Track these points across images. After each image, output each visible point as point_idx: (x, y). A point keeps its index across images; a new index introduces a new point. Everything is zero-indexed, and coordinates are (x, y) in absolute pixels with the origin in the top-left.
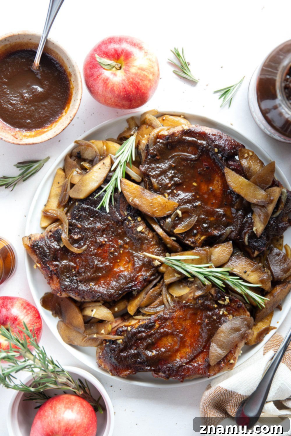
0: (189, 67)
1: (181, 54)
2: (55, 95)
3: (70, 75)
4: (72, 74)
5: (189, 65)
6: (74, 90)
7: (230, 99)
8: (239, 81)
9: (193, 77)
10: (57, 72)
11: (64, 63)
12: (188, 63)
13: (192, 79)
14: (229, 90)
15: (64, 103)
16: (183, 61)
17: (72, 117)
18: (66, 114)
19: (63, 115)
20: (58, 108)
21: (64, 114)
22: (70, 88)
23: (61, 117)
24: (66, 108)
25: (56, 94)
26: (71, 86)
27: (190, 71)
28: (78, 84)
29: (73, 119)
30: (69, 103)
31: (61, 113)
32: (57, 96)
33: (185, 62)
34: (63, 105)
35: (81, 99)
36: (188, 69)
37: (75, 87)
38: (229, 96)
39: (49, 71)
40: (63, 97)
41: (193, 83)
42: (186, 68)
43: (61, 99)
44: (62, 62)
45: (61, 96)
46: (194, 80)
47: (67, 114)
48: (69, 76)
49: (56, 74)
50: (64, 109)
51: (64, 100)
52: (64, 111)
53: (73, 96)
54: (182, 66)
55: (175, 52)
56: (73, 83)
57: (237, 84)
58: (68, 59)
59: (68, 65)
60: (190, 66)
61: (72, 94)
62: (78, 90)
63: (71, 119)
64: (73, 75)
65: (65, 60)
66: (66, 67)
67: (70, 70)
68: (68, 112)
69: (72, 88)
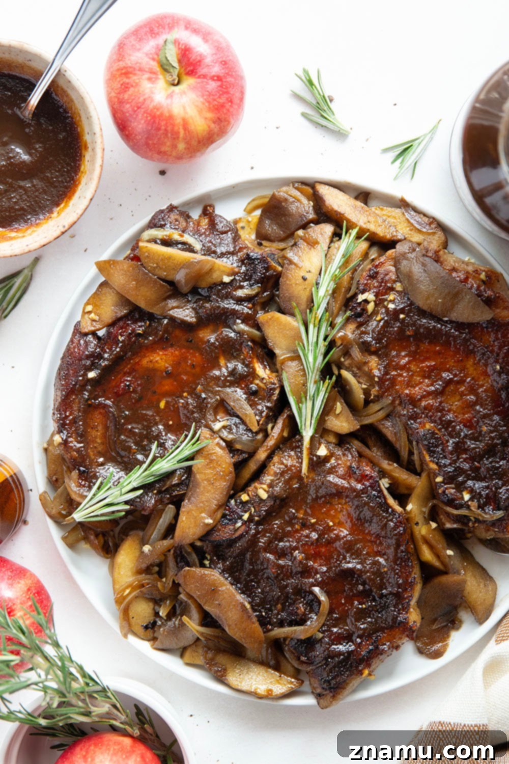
0: (331, 105)
1: (315, 81)
2: (48, 175)
3: (86, 148)
4: (89, 145)
5: (331, 101)
6: (85, 177)
7: (413, 164)
8: (429, 129)
9: (339, 125)
10: (64, 134)
11: (80, 121)
12: (329, 97)
13: (336, 129)
14: (411, 146)
15: (61, 195)
16: (320, 94)
17: (67, 227)
18: (57, 217)
19: (53, 216)
20: (48, 200)
21: (55, 215)
22: (79, 170)
23: (48, 219)
24: (62, 206)
25: (52, 174)
26: (82, 168)
27: (333, 114)
28: (94, 170)
29: (66, 231)
30: (70, 198)
31: (51, 212)
32: (52, 178)
33: (324, 97)
34: (58, 197)
35: (91, 199)
36: (330, 109)
37: (88, 172)
38: (411, 158)
39: (51, 128)
40: (62, 181)
41: (340, 134)
42: (326, 108)
43: (56, 184)
44: (78, 118)
45: (60, 179)
46: (341, 131)
47: (60, 217)
48: (83, 147)
49: (61, 137)
50: (58, 205)
51: (61, 189)
52: (56, 210)
53: (80, 187)
54: (318, 103)
55: (304, 78)
56: (86, 163)
57: (425, 135)
58: (89, 118)
59: (86, 129)
60: (333, 103)
61: (80, 183)
62: (91, 179)
63: (63, 230)
64: (90, 149)
65: (84, 118)
66: (83, 130)
67: (87, 138)
68: (63, 214)
69: (82, 172)
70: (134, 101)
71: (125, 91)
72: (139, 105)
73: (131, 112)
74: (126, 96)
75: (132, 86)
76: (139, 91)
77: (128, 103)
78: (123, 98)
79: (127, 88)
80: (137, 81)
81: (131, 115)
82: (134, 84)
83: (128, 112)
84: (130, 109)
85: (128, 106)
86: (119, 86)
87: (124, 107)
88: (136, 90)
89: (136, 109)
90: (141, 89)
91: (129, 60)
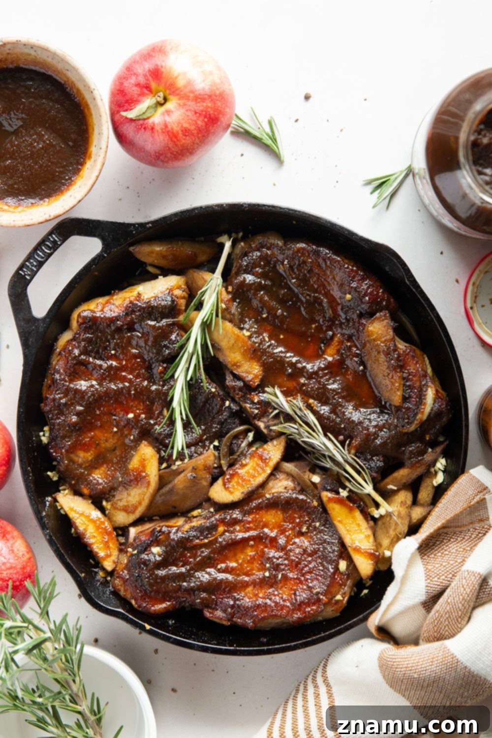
14: (388, 180)
70: (193, 119)
71: (189, 130)
72: (193, 113)
73: (202, 117)
74: (193, 128)
75: (182, 126)
76: (183, 119)
77: (196, 123)
78: (195, 129)
79: (186, 130)
80: (176, 124)
81: (205, 117)
82: (180, 125)
83: (203, 120)
84: (201, 119)
85: (199, 122)
86: (188, 137)
87: (202, 126)
88: (183, 121)
89: (198, 115)
90: (181, 118)
91: (164, 140)
